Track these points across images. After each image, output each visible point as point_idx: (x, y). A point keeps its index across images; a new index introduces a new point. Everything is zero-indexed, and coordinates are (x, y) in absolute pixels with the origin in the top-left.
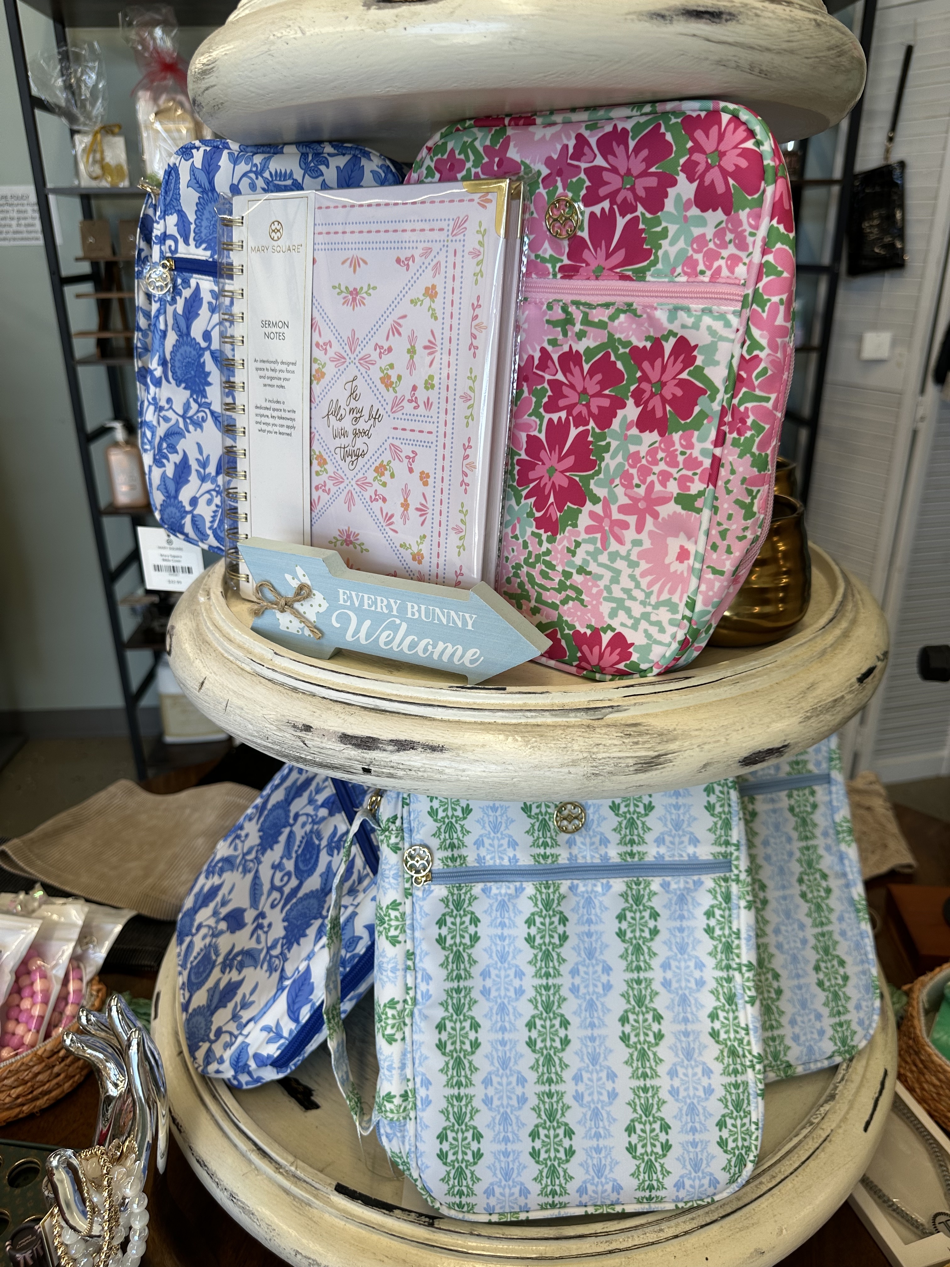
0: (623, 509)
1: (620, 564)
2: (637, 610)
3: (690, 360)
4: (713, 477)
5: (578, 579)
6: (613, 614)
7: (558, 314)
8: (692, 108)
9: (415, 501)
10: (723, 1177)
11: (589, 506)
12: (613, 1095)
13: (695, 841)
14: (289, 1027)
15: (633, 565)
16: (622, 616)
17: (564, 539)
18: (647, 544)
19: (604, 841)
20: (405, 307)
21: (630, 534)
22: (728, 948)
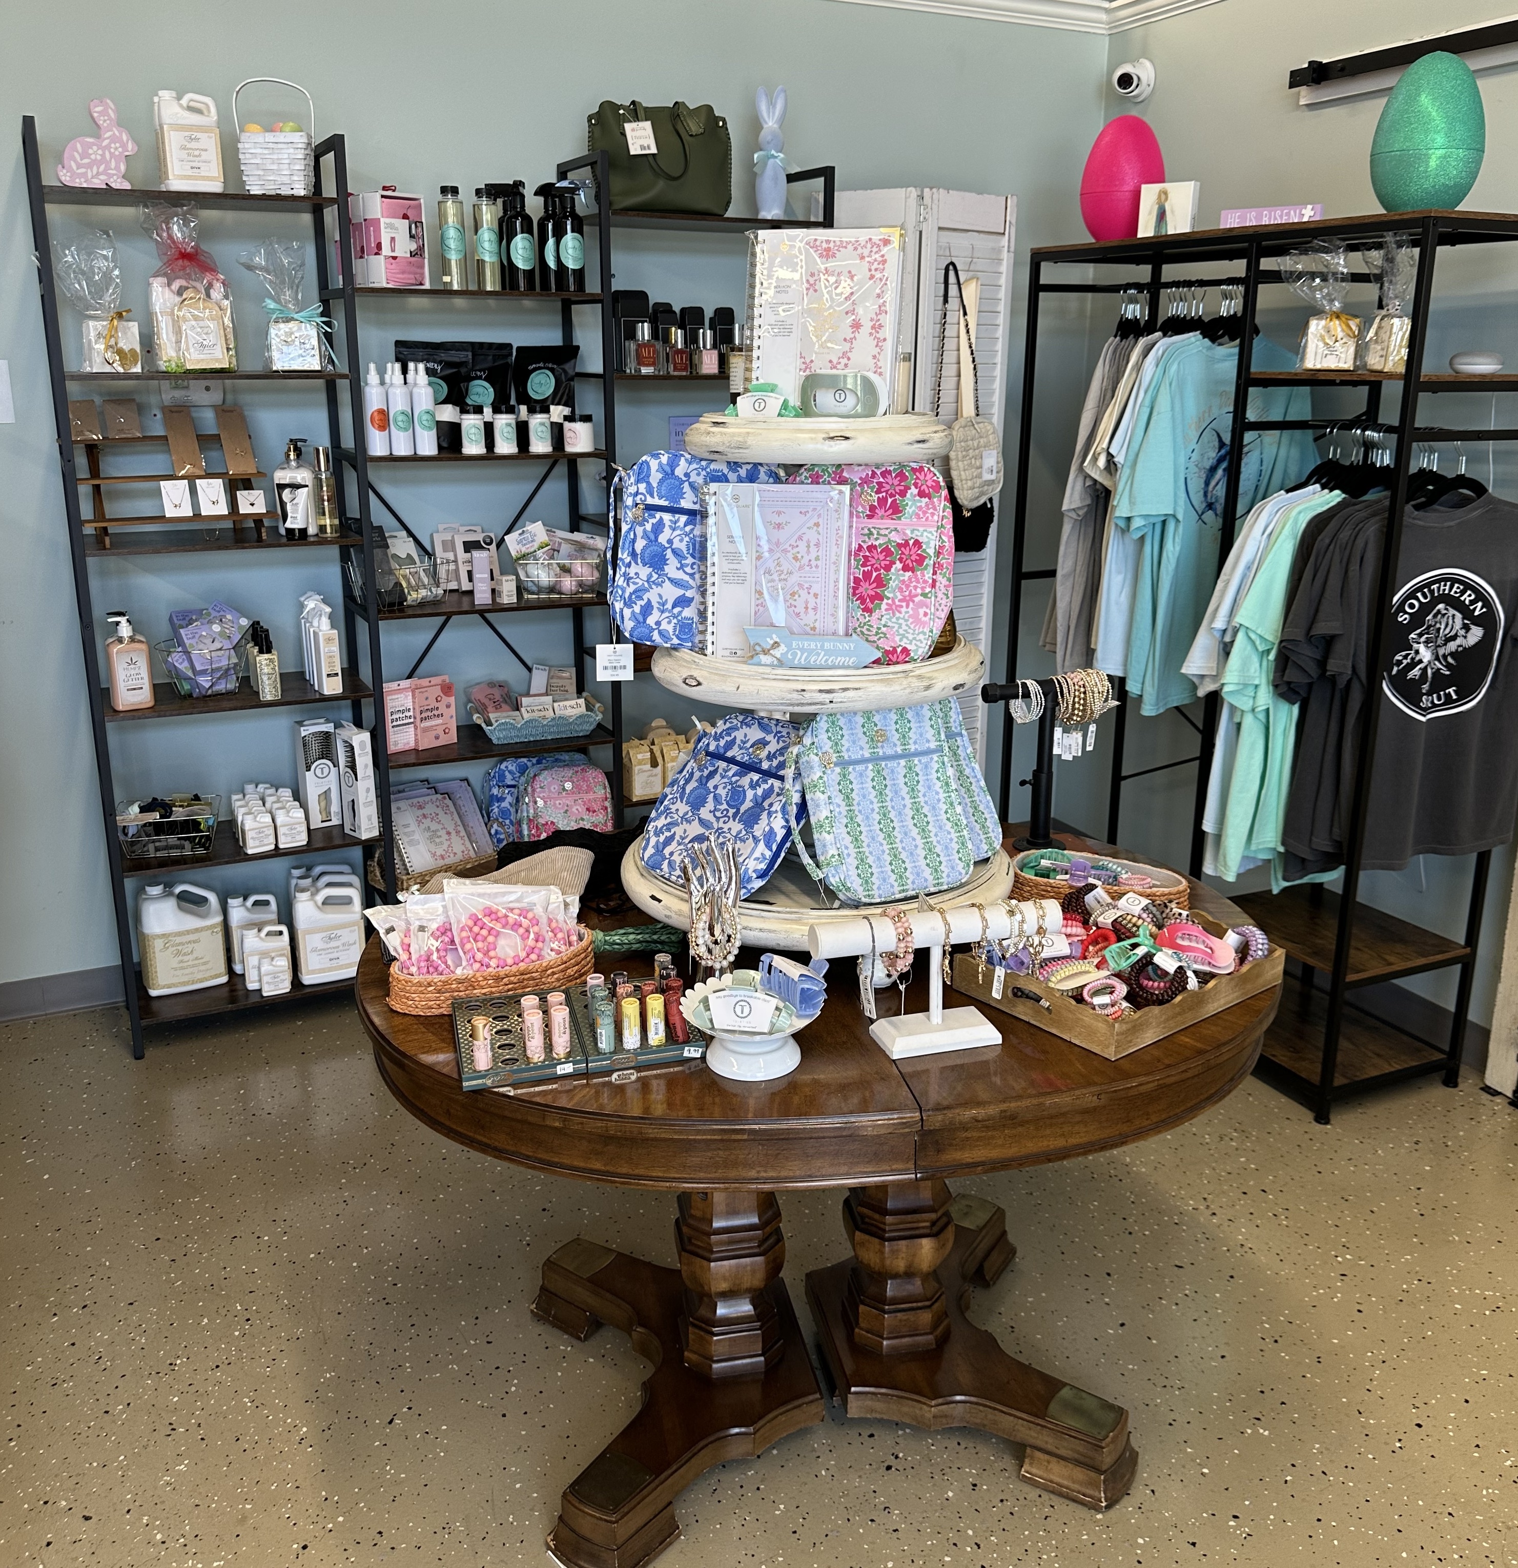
0: (900, 601)
1: (901, 621)
2: (911, 637)
3: (920, 547)
4: (933, 585)
5: (884, 629)
6: (901, 640)
7: (866, 531)
8: (914, 465)
9: (810, 606)
10: (963, 872)
11: (885, 601)
12: (916, 846)
13: (928, 741)
14: (768, 854)
15: (906, 621)
16: (905, 640)
17: (876, 615)
18: (911, 612)
19: (895, 745)
20: (804, 530)
21: (904, 610)
22: (947, 784)
